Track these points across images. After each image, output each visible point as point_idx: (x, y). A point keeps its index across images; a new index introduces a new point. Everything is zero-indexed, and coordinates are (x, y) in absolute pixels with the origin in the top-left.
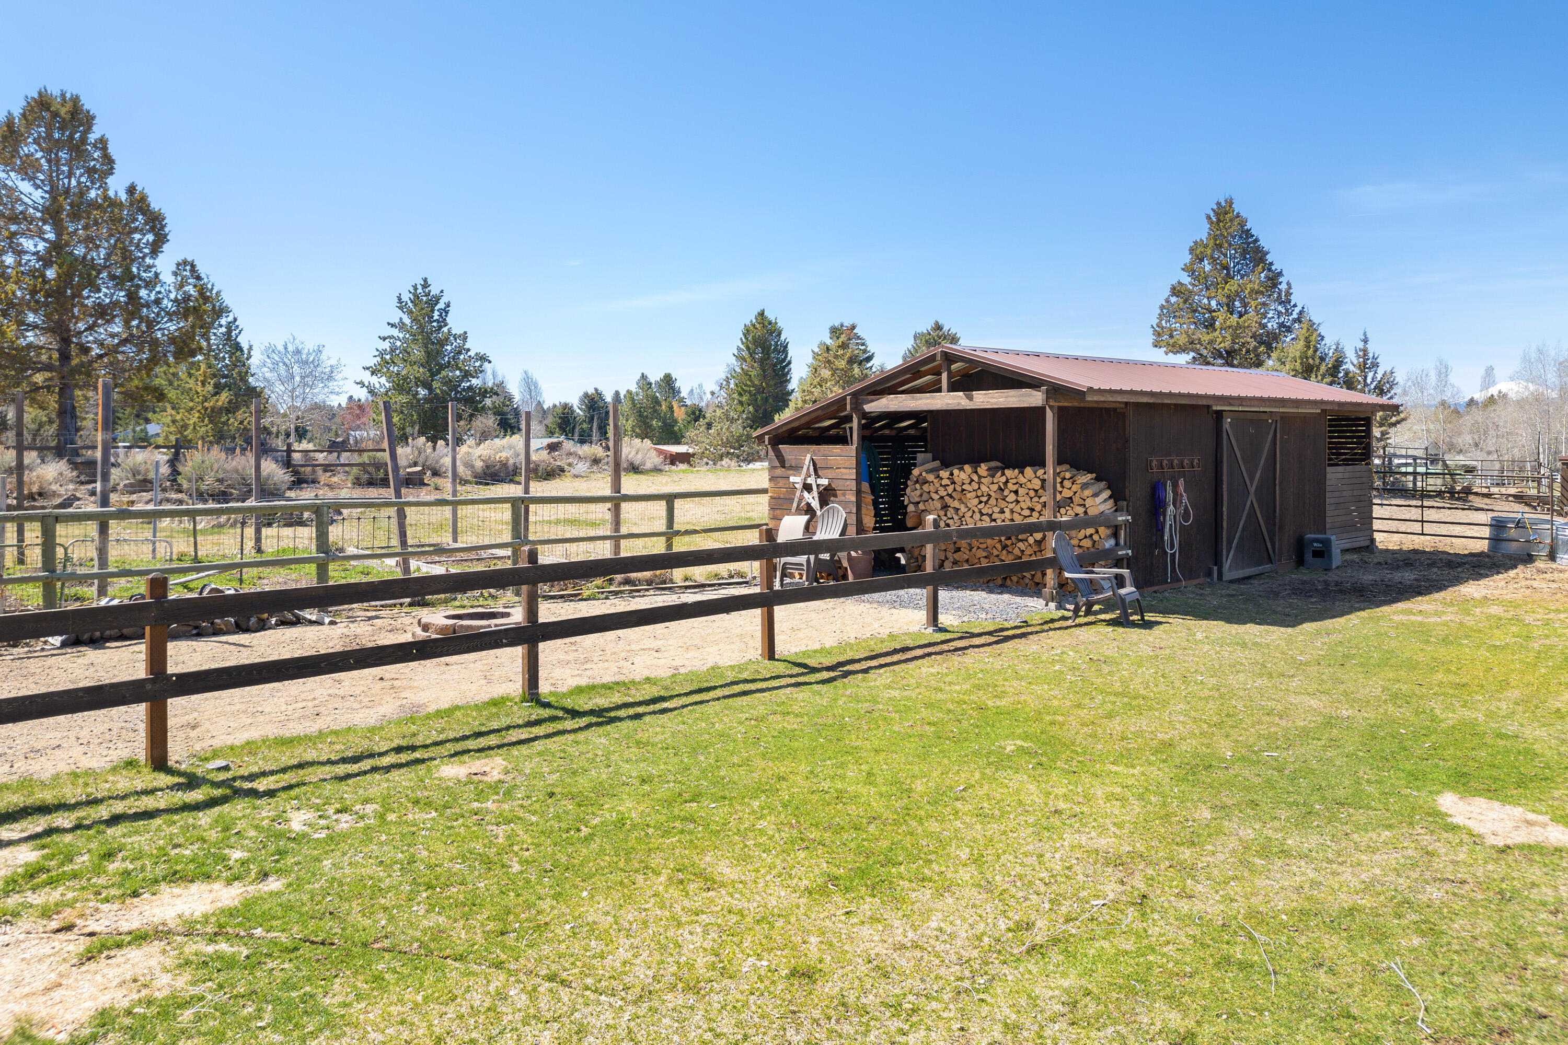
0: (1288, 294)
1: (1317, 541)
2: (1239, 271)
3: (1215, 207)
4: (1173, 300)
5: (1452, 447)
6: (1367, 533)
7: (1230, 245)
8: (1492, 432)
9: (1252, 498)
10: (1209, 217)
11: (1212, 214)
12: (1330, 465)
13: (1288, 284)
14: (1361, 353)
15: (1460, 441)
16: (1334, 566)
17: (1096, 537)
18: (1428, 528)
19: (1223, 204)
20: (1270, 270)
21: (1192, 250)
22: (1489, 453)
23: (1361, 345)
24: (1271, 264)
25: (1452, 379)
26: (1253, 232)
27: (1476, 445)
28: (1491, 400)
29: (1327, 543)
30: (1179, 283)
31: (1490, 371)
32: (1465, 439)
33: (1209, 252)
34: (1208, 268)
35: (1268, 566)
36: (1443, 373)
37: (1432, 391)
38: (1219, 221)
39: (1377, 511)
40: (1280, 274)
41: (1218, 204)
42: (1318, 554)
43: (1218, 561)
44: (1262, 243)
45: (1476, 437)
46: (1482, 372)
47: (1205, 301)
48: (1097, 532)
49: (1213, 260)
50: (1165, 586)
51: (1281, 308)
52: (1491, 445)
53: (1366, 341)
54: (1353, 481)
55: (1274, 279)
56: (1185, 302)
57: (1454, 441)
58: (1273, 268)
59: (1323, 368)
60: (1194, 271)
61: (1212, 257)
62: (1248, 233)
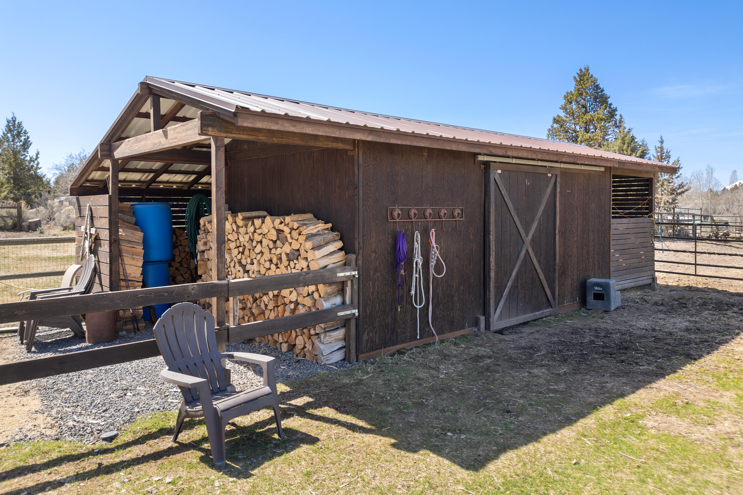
0: (621, 122)
1: (598, 285)
2: (592, 109)
3: (579, 72)
4: (555, 126)
5: (715, 211)
6: (649, 273)
7: (587, 93)
8: (736, 203)
9: (528, 247)
10: (575, 78)
11: (577, 76)
12: (613, 217)
13: (621, 116)
14: (659, 150)
15: (719, 208)
16: (613, 308)
17: (316, 295)
19: (583, 70)
20: (610, 108)
21: (565, 97)
22: (734, 214)
23: (659, 145)
24: (611, 104)
25: (715, 175)
26: (601, 86)
27: (728, 210)
28: (736, 187)
29: (606, 287)
30: (558, 116)
31: (735, 172)
32: (722, 207)
33: (575, 97)
34: (574, 107)
35: (547, 311)
36: (710, 171)
37: (705, 182)
38: (581, 80)
40: (616, 110)
41: (581, 70)
42: (599, 297)
43: (486, 313)
44: (605, 92)
45: (728, 206)
46: (731, 173)
47: (573, 126)
48: (317, 290)
49: (578, 102)
50: (415, 343)
51: (616, 130)
52: (735, 210)
53: (662, 142)
54: (637, 230)
55: (612, 113)
56: (561, 127)
58: (612, 107)
60: (566, 110)
61: (576, 101)
62: (597, 87)
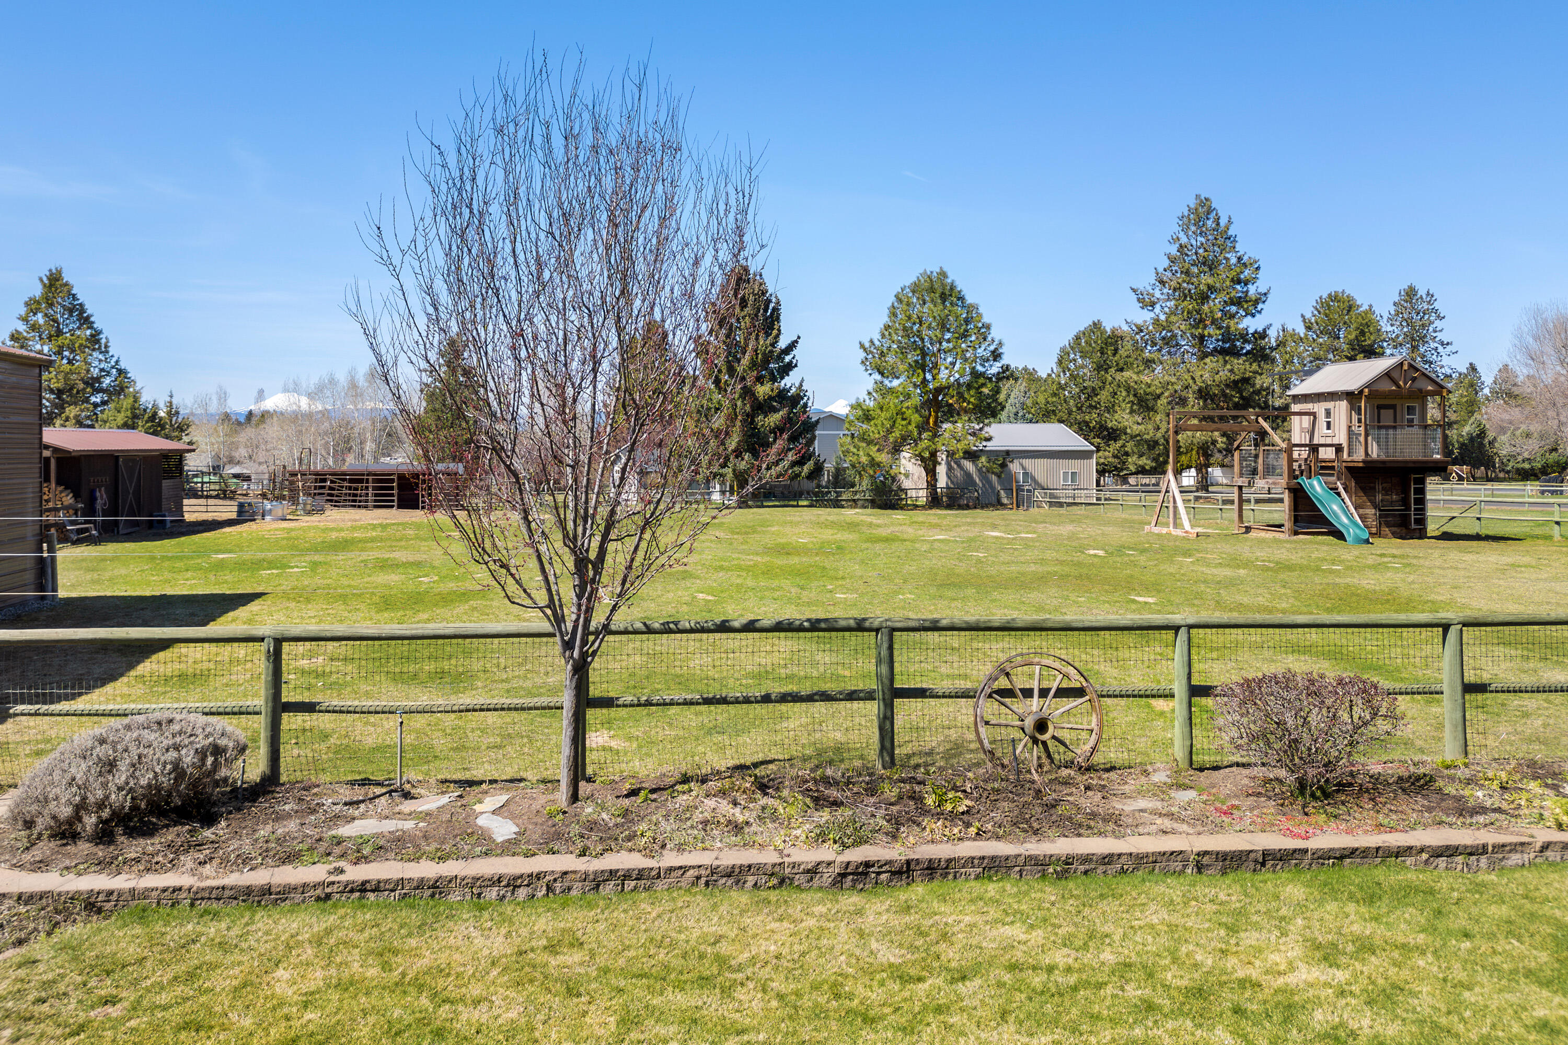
0: (106, 346)
2: (67, 326)
3: (48, 274)
5: (232, 461)
6: (180, 513)
8: (262, 446)
9: (131, 496)
10: (41, 280)
11: (45, 279)
12: (164, 479)
13: (107, 339)
15: (236, 455)
18: (210, 509)
19: (55, 273)
21: (26, 302)
22: (260, 463)
23: (168, 399)
24: (94, 324)
26: (78, 297)
27: (250, 457)
28: (266, 413)
32: (242, 452)
33: (41, 306)
34: (41, 321)
36: (223, 396)
38: (51, 285)
39: (186, 502)
40: (100, 332)
41: (51, 272)
42: (160, 522)
45: (250, 450)
46: (255, 394)
51: (101, 357)
52: (261, 456)
53: (171, 396)
54: (174, 487)
55: (96, 335)
57: (233, 454)
58: (96, 328)
59: (146, 416)
60: (28, 322)
61: (43, 311)
62: (74, 297)
